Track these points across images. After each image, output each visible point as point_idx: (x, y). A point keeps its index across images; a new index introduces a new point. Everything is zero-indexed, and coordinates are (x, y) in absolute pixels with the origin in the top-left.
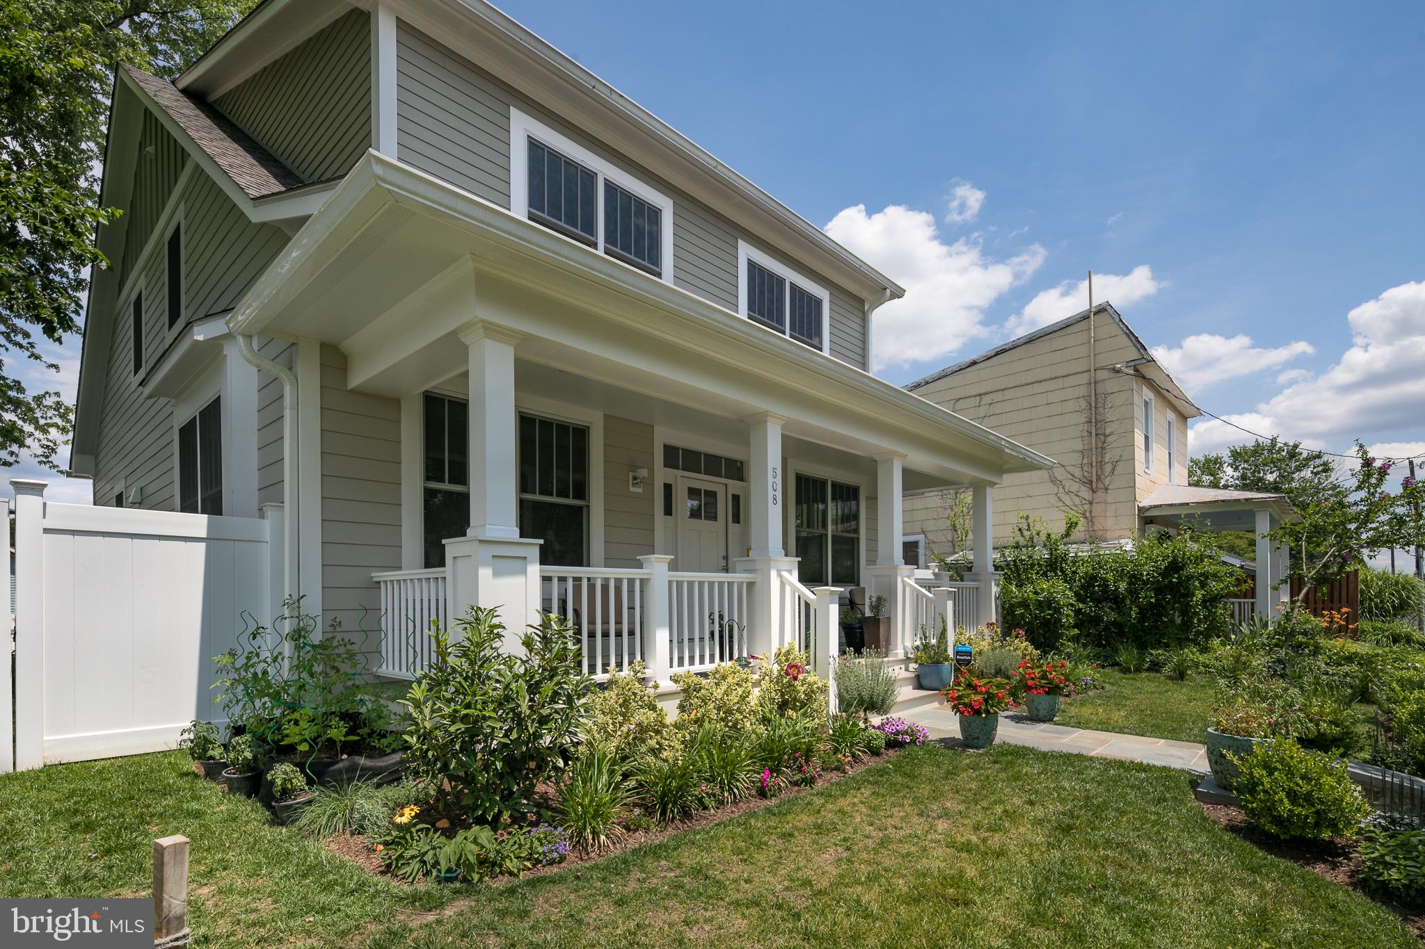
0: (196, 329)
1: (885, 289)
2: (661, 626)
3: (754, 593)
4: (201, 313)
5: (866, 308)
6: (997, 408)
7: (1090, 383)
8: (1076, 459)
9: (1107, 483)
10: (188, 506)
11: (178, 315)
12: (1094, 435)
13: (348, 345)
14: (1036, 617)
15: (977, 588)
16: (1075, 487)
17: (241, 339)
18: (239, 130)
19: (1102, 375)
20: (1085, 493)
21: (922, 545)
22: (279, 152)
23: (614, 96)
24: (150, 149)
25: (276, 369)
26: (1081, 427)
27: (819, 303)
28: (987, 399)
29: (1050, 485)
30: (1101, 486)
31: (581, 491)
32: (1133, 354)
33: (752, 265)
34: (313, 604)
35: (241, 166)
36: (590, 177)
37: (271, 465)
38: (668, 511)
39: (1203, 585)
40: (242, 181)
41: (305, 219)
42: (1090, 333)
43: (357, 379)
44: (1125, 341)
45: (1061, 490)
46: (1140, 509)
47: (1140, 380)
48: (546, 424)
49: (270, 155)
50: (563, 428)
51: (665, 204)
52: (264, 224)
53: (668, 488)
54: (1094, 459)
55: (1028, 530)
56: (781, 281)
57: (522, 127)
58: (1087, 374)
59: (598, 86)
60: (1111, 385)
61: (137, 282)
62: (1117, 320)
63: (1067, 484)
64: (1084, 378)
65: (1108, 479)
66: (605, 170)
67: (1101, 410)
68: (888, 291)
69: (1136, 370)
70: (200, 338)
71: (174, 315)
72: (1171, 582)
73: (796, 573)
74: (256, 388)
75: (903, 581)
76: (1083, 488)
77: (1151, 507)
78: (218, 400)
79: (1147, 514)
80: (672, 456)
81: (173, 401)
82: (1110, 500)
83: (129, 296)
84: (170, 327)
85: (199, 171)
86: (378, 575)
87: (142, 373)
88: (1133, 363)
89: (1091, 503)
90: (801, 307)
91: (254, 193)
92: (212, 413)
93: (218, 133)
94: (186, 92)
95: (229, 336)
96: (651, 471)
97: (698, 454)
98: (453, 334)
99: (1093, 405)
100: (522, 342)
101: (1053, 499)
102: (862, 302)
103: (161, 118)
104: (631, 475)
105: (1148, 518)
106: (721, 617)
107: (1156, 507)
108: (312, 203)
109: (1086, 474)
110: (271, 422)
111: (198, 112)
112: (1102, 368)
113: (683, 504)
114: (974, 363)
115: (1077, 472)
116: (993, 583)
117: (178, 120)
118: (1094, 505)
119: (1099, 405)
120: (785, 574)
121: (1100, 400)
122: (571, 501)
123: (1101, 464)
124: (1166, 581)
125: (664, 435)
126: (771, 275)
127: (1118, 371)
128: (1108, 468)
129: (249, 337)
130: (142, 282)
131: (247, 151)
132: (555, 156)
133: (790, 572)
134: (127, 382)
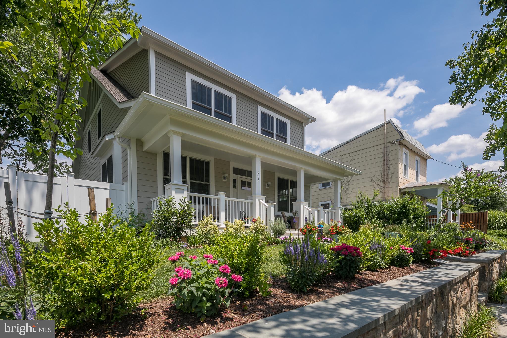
0: (106, 137)
1: (309, 119)
2: (223, 211)
3: (252, 205)
4: (108, 133)
5: (304, 125)
6: (355, 158)
7: (384, 148)
8: (380, 173)
9: (389, 181)
10: (104, 180)
11: (101, 135)
12: (385, 165)
13: (143, 139)
14: (353, 221)
15: (335, 212)
16: (379, 183)
17: (117, 138)
18: (116, 82)
19: (388, 144)
20: (382, 185)
21: (330, 204)
22: (126, 88)
23: (216, 66)
24: (92, 88)
25: (126, 146)
26: (381, 163)
27: (286, 124)
28: (352, 155)
29: (371, 182)
30: (387, 182)
31: (208, 180)
32: (398, 137)
33: (262, 113)
34: (136, 206)
35: (116, 93)
36: (210, 90)
37: (125, 172)
38: (235, 187)
39: (414, 212)
40: (116, 98)
41: (131, 107)
42: (385, 131)
43: (145, 148)
44: (396, 133)
45: (375, 184)
46: (400, 190)
47: (401, 146)
48: (197, 161)
49: (124, 89)
50: (202, 162)
51: (234, 97)
52: (122, 109)
53: (235, 181)
54: (385, 173)
55: (361, 197)
56: (273, 118)
57: (190, 77)
58: (384, 144)
59: (211, 64)
60: (391, 148)
61: (89, 127)
62: (394, 126)
63: (377, 182)
64: (383, 146)
65: (390, 180)
66: (214, 87)
67: (388, 156)
68: (310, 120)
69: (400, 142)
70: (107, 139)
71: (100, 135)
72: (403, 211)
73: (265, 200)
74: (121, 152)
75: (303, 206)
76: (382, 183)
77: (404, 189)
78: (112, 156)
79: (402, 191)
80: (236, 171)
81: (100, 158)
82: (390, 187)
83: (87, 131)
84: (99, 139)
85: (105, 95)
86: (152, 200)
87: (91, 153)
88: (398, 140)
89: (384, 188)
90: (280, 125)
91: (119, 101)
92: (110, 160)
93: (110, 83)
94: (101, 71)
95: (114, 139)
96: (229, 175)
97: (238, 169)
98: (166, 134)
99: (385, 155)
100: (183, 136)
101: (372, 187)
102: (302, 123)
103: (95, 80)
104: (223, 176)
105: (403, 193)
106: (245, 214)
107: (405, 188)
108: (132, 103)
109: (383, 178)
110: (125, 161)
111: (105, 77)
112: (388, 142)
113: (239, 184)
114: (348, 143)
115: (380, 178)
116: (340, 210)
117: (100, 81)
118: (385, 189)
119: (387, 155)
120: (261, 200)
121: (388, 153)
122: (205, 183)
123: (387, 175)
124: (401, 211)
125: (233, 165)
126: (269, 116)
127: (393, 143)
128: (390, 176)
129: (119, 138)
130: (90, 127)
131: (118, 88)
132: (200, 85)
133: (263, 200)
134: (86, 156)
